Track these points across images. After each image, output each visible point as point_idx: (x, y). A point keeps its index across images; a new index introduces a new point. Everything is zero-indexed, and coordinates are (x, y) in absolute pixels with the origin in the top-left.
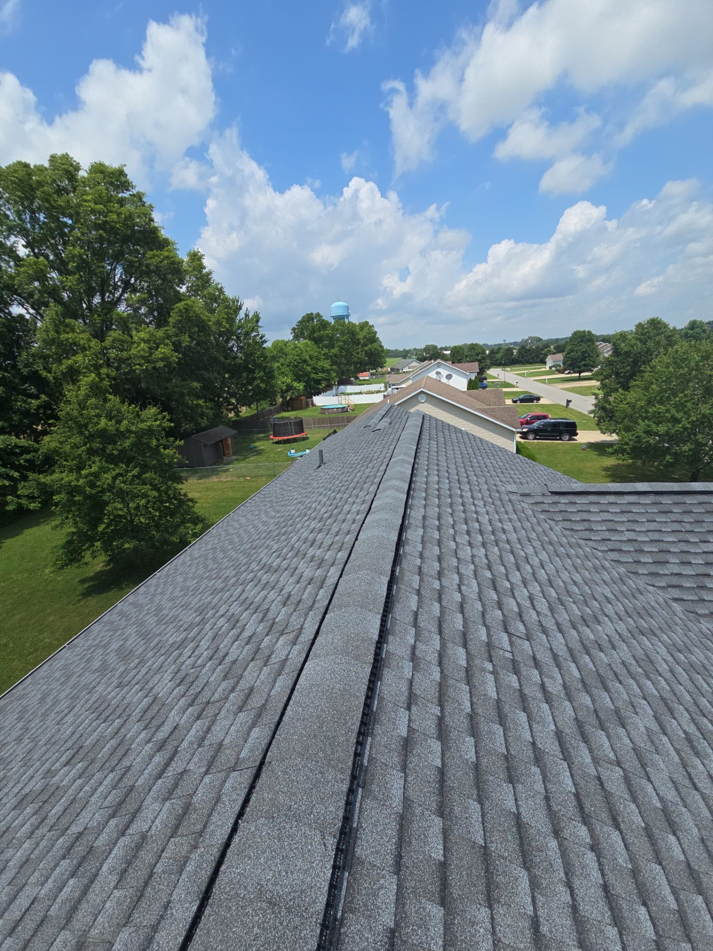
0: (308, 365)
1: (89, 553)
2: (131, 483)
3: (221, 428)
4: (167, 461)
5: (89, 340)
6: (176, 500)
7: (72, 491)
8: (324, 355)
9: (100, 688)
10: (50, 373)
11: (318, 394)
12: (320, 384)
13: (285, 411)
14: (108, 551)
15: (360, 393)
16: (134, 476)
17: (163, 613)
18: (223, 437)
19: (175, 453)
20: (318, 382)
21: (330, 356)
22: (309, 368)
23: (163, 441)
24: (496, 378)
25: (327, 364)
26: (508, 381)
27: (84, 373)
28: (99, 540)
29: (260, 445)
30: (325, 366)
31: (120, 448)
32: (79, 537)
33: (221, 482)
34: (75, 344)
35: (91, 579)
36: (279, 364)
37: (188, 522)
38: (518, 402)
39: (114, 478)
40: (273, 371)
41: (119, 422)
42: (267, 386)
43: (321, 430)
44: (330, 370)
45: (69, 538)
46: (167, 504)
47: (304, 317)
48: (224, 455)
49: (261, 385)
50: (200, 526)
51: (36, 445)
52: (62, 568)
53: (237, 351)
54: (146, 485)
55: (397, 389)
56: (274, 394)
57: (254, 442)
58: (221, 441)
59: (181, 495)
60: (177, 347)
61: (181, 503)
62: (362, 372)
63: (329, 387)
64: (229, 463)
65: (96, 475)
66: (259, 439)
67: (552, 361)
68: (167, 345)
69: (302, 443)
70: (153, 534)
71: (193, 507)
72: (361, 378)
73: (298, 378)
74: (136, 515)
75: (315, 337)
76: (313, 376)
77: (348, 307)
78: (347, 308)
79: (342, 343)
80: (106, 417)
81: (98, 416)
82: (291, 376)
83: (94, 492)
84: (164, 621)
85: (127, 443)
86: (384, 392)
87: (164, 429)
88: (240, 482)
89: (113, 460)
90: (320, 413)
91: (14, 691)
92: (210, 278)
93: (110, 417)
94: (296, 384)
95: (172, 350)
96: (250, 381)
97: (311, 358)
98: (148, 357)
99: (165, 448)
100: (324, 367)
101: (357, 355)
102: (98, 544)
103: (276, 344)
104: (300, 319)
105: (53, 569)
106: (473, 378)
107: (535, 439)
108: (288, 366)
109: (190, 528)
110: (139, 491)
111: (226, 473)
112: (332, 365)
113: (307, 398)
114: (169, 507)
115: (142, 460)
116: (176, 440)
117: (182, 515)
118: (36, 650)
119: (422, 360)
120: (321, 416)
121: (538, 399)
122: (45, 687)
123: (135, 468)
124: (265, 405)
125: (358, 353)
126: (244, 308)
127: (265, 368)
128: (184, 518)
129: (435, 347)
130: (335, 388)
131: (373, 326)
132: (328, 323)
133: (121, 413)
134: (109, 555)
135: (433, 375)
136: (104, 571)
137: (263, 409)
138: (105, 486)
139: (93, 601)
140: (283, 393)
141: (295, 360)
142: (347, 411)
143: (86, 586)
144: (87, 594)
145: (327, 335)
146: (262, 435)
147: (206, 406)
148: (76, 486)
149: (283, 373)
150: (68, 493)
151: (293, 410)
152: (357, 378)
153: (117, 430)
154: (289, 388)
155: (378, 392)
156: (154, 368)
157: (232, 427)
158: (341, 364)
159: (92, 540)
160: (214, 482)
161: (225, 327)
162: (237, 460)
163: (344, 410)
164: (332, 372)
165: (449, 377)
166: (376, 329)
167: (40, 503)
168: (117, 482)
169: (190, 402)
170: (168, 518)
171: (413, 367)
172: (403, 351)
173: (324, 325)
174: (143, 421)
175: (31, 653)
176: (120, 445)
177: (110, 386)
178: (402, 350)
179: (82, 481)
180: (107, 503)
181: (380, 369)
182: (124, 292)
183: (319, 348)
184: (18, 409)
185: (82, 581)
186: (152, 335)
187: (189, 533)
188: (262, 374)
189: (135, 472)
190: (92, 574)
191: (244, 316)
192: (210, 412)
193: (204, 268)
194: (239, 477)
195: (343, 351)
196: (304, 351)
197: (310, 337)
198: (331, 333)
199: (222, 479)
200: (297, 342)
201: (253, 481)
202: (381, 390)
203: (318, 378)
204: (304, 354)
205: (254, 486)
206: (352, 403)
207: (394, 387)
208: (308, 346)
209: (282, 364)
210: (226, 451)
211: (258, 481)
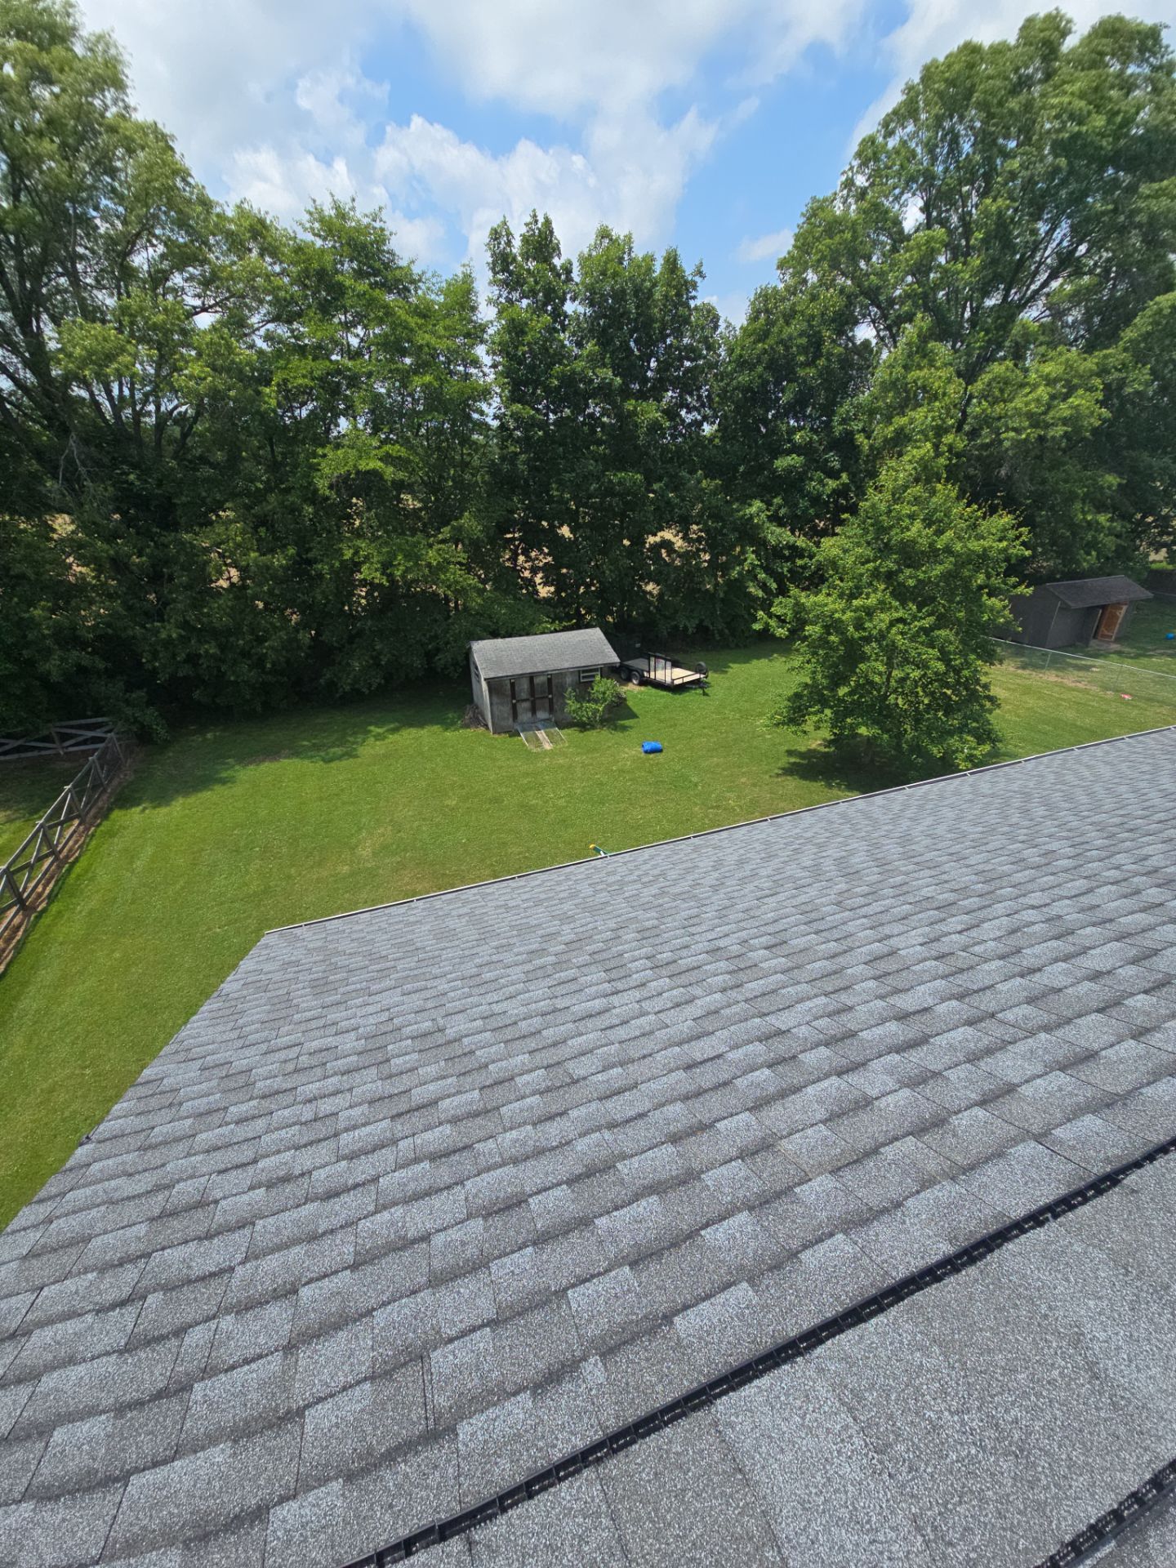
1: (815, 718)
2: (913, 639)
4: (986, 617)
5: (949, 380)
6: (967, 689)
7: (832, 626)
9: (812, 892)
10: (868, 437)
14: (836, 727)
16: (922, 629)
17: (913, 847)
18: (1115, 598)
19: (1005, 607)
23: (996, 581)
27: (916, 441)
28: (831, 707)
31: (922, 576)
32: (811, 693)
33: (1062, 686)
34: (924, 388)
35: (801, 755)
37: (969, 733)
39: (892, 624)
41: (939, 532)
45: (800, 690)
46: (949, 692)
48: (1096, 637)
50: (987, 748)
51: (814, 549)
52: (777, 725)
54: (933, 648)
58: (1104, 607)
59: (979, 684)
60: (1112, 394)
61: (973, 696)
64: (1097, 655)
65: (869, 612)
68: (1091, 389)
70: (905, 730)
71: (990, 711)
74: (895, 691)
80: (924, 520)
81: (912, 517)
83: (857, 635)
84: (915, 860)
85: (938, 570)
87: (1007, 559)
88: (1103, 699)
89: (902, 594)
91: (710, 837)
93: (928, 522)
95: (1097, 401)
98: (1041, 414)
99: (990, 595)
102: (828, 712)
105: (768, 722)
109: (967, 745)
110: (919, 654)
111: (1081, 674)
114: (949, 698)
115: (944, 606)
116: (1019, 584)
117: (965, 717)
118: (718, 807)
122: (742, 851)
123: (929, 615)
128: (967, 725)
133: (949, 518)
134: (835, 734)
136: (819, 752)
138: (874, 632)
139: (792, 784)
143: (792, 760)
144: (790, 771)
148: (840, 620)
150: (824, 627)
153: (931, 545)
156: (1041, 439)
157: (1143, 583)
159: (824, 703)
160: (1047, 682)
167: (788, 630)
168: (894, 630)
170: (940, 714)
174: (980, 537)
175: (712, 807)
176: (925, 572)
177: (946, 466)
179: (849, 614)
180: (864, 658)
182: (1053, 276)
184: (809, 492)
185: (790, 753)
186: (1069, 365)
187: (962, 752)
189: (927, 622)
190: (803, 749)
192: (1110, 542)
194: (1105, 688)
199: (1065, 681)
201: (1134, 707)
205: (1132, 715)
210: (1103, 629)
211: (1146, 710)
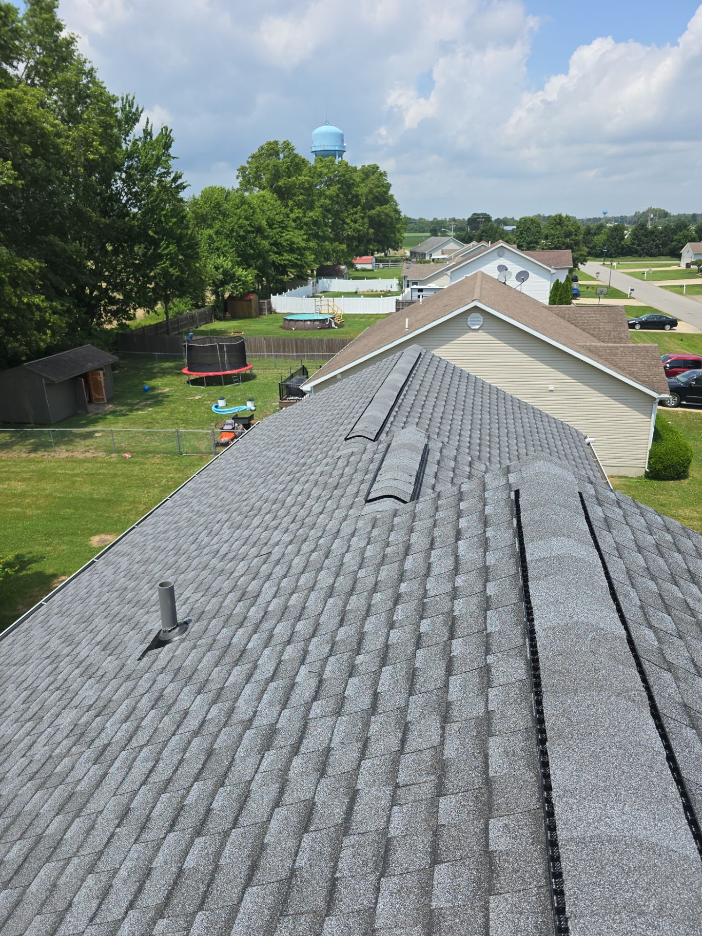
0: (265, 238)
3: (88, 349)
8: (294, 221)
11: (281, 289)
12: (284, 273)
13: (220, 319)
15: (356, 294)
18: (90, 366)
20: (282, 269)
21: (306, 224)
22: (265, 243)
24: (594, 279)
25: (298, 238)
26: (614, 285)
29: (163, 385)
30: (295, 240)
33: (73, 460)
36: (211, 232)
38: (638, 327)
40: (197, 244)
42: (183, 272)
43: (280, 362)
44: (305, 249)
47: (262, 148)
48: (90, 401)
49: (171, 270)
53: (127, 201)
55: (420, 290)
56: (200, 286)
57: (153, 376)
58: (85, 376)
62: (361, 255)
63: (301, 280)
64: (94, 422)
66: (164, 373)
67: (691, 253)
69: (242, 386)
72: (359, 266)
73: (245, 260)
75: (280, 187)
76: (273, 257)
77: (342, 135)
78: (341, 137)
79: (328, 201)
82: (232, 255)
86: (397, 294)
88: (110, 464)
90: (281, 327)
92: (73, 51)
94: (240, 272)
96: (151, 261)
97: (270, 226)
100: (293, 243)
101: (352, 224)
103: (208, 194)
104: (255, 151)
106: (562, 280)
107: (679, 405)
108: (228, 236)
111: (88, 442)
112: (308, 240)
113: (260, 298)
119: (466, 240)
120: (283, 333)
121: (674, 323)
124: (181, 306)
125: (355, 222)
126: (143, 119)
127: (179, 240)
129: (487, 218)
130: (311, 281)
131: (385, 174)
132: (303, 161)
135: (490, 269)
137: (180, 313)
140: (218, 286)
141: (241, 227)
142: (330, 327)
145: (302, 186)
146: (167, 365)
147: (51, 307)
149: (218, 249)
151: (234, 317)
152: (351, 265)
154: (229, 277)
155: (387, 294)
157: (109, 348)
158: (324, 238)
160: (59, 461)
161: (97, 152)
162: (113, 413)
163: (324, 324)
164: (307, 253)
165: (522, 277)
166: (389, 180)
169: (15, 300)
171: (450, 252)
172: (432, 222)
173: (297, 165)
178: (431, 219)
181: (391, 252)
183: (287, 206)
188: (172, 248)
191: (142, 135)
193: (59, 28)
194: (109, 452)
195: (330, 216)
196: (258, 211)
197: (271, 187)
198: (309, 181)
199: (76, 454)
200: (247, 194)
201: (135, 463)
202: (392, 290)
203: (282, 262)
204: (259, 215)
205: (135, 473)
206: (339, 312)
207: (415, 287)
208: (265, 201)
209: (217, 233)
210: (94, 394)
211: (145, 464)
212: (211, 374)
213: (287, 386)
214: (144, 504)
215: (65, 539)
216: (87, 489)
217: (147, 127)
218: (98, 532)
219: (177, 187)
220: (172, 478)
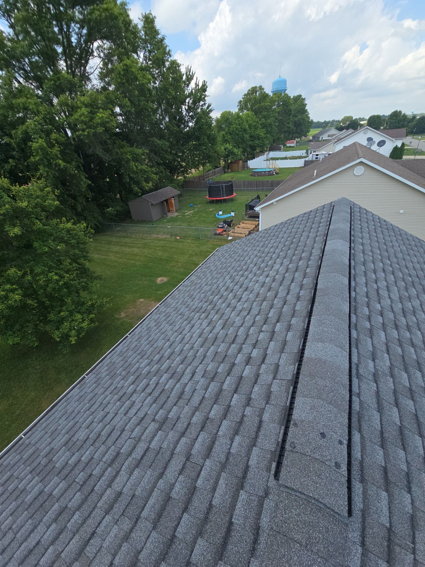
0: (247, 134)
3: (169, 188)
8: (261, 125)
11: (253, 157)
12: (255, 150)
13: (226, 172)
15: (286, 158)
18: (168, 197)
20: (254, 148)
21: (266, 126)
22: (247, 136)
29: (199, 203)
30: (261, 134)
33: (158, 239)
36: (224, 133)
40: (216, 138)
43: (249, 193)
44: (265, 138)
47: (249, 90)
48: (169, 211)
55: (317, 155)
56: (218, 158)
62: (290, 139)
63: (262, 153)
69: (230, 204)
72: (288, 145)
73: (238, 145)
75: (256, 109)
76: (250, 143)
79: (277, 114)
82: (232, 143)
86: (305, 157)
90: (251, 175)
94: (236, 150)
97: (250, 128)
100: (259, 135)
101: (287, 125)
103: (223, 115)
104: (246, 92)
106: (399, 145)
108: (231, 134)
112: (266, 134)
113: (244, 162)
119: (340, 129)
120: (251, 178)
124: (210, 167)
125: (289, 123)
126: (195, 78)
127: (208, 136)
129: (351, 118)
130: (266, 153)
131: (304, 99)
132: (267, 95)
135: (362, 140)
137: (210, 171)
140: (226, 157)
141: (237, 129)
142: (272, 174)
145: (266, 108)
149: (226, 140)
151: (232, 171)
152: (285, 145)
154: (230, 153)
155: (300, 157)
157: (178, 188)
158: (274, 132)
162: (177, 217)
163: (270, 173)
164: (266, 140)
165: (381, 144)
166: (306, 102)
171: (332, 135)
173: (265, 96)
178: (323, 121)
181: (304, 138)
183: (258, 118)
191: (194, 86)
193: (158, 33)
194: (172, 236)
195: (277, 121)
196: (245, 121)
197: (252, 109)
198: (269, 105)
199: (159, 236)
200: (241, 114)
201: (181, 242)
202: (303, 156)
203: (254, 145)
204: (245, 123)
205: (180, 247)
206: (277, 167)
207: (315, 153)
208: (249, 116)
209: (226, 133)
210: (170, 208)
211: (184, 242)
212: (218, 199)
213: (250, 205)
214: (181, 263)
215: (148, 278)
216: (160, 253)
217: (196, 82)
218: (160, 276)
219: (209, 111)
220: (194, 250)
